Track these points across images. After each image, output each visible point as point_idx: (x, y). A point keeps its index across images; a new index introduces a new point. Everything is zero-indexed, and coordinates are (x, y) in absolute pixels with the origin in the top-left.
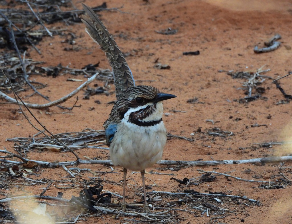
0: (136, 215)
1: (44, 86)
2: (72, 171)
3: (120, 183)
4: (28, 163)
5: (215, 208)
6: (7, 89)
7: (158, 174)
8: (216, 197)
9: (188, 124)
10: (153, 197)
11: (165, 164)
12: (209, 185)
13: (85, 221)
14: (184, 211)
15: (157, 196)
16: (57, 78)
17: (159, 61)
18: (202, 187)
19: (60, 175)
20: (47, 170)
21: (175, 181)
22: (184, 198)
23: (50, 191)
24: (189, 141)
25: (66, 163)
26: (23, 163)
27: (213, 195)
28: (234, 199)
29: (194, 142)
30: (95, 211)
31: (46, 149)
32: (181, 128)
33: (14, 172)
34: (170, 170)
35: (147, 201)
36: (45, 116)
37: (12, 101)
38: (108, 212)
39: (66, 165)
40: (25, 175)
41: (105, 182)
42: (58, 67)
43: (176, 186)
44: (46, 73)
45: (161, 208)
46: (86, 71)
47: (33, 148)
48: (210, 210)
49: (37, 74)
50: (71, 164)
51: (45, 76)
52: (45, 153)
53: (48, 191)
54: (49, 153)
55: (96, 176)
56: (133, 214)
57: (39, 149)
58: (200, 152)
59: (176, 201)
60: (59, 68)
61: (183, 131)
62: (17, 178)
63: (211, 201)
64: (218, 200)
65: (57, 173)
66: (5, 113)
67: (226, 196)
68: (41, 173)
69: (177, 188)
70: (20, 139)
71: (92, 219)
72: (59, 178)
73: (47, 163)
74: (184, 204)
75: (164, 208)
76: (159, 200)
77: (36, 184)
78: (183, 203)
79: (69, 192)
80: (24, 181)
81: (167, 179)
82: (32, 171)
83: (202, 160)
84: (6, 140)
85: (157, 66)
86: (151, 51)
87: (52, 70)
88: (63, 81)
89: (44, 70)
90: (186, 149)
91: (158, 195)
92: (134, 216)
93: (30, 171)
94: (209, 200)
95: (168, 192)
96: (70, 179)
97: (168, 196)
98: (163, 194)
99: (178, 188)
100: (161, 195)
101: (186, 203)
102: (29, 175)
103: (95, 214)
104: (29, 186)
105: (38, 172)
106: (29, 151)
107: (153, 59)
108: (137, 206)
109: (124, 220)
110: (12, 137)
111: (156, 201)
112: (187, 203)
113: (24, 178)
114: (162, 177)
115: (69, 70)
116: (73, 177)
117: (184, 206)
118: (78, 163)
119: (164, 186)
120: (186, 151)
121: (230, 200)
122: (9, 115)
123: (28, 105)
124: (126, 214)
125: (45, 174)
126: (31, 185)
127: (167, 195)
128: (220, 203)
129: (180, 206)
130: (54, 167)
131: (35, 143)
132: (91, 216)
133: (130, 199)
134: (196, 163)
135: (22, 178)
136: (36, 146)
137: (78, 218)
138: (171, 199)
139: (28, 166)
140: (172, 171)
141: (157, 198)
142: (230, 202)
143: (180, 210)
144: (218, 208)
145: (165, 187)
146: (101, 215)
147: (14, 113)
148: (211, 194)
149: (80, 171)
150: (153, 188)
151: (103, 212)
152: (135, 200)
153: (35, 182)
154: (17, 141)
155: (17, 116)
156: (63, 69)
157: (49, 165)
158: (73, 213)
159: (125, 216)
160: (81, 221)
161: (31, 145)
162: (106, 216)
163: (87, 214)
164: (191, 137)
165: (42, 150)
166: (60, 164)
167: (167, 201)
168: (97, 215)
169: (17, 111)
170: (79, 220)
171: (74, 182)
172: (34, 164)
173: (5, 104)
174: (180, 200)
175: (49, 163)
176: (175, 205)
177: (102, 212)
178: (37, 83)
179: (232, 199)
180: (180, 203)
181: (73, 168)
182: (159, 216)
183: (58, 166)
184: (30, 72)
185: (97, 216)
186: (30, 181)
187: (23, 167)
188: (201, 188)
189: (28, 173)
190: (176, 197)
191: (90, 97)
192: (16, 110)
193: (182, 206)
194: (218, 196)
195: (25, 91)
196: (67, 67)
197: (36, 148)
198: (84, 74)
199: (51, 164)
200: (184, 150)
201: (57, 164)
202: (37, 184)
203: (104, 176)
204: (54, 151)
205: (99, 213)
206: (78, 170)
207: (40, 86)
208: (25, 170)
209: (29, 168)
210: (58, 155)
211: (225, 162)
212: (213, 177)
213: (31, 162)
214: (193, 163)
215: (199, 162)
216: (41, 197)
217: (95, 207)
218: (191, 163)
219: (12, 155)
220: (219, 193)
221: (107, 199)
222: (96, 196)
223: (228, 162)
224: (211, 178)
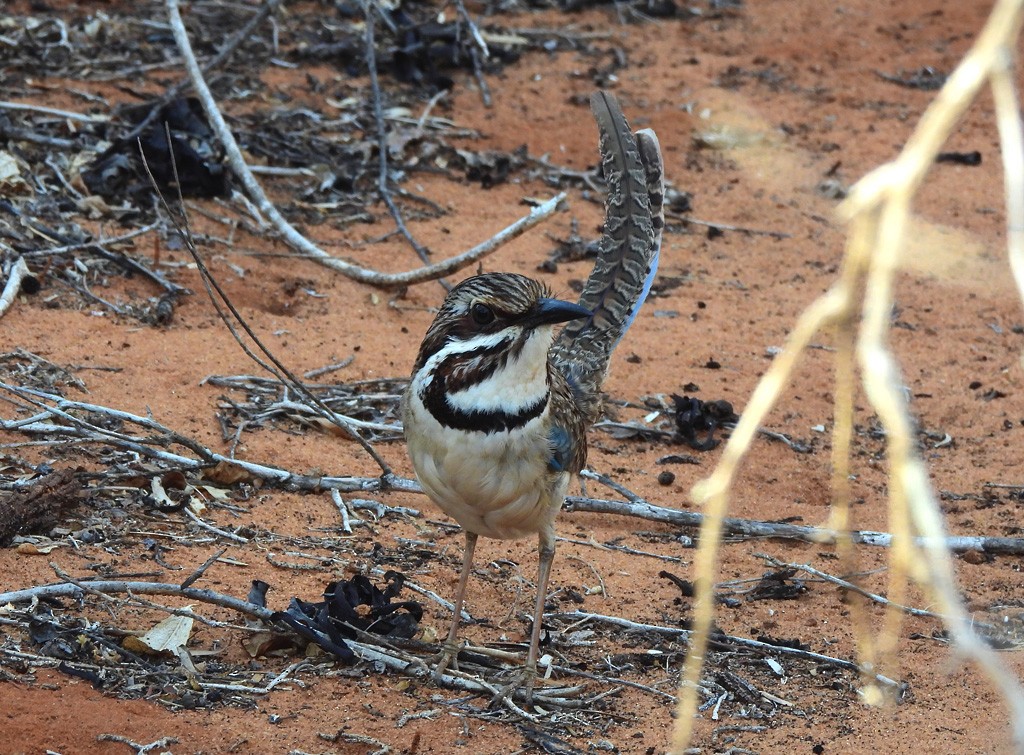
0: (478, 686)
1: (440, 213)
2: (356, 509)
3: (485, 571)
4: (219, 469)
5: (750, 692)
6: (316, 210)
7: (632, 553)
8: (772, 655)
9: (822, 391)
10: (569, 632)
11: (671, 522)
12: (772, 612)
13: (303, 689)
14: (647, 692)
15: (585, 629)
16: (493, 192)
17: (841, 171)
18: (750, 614)
19: (311, 520)
20: (278, 497)
21: (670, 584)
22: (671, 646)
23: (244, 570)
24: (797, 450)
25: (344, 483)
26: (206, 467)
27: (768, 648)
28: (827, 669)
29: (811, 457)
30: (347, 660)
31: (316, 423)
32: (796, 402)
33: (167, 492)
34: (680, 542)
35: (541, 643)
36: (384, 314)
37: (307, 252)
38: (390, 667)
39: (346, 487)
40: (197, 504)
41: (440, 561)
42: (515, 154)
43: (664, 603)
44: (467, 169)
45: (573, 671)
46: (592, 179)
47: (282, 416)
48: (732, 698)
49: (438, 172)
50: (361, 486)
51: (459, 180)
52: (310, 439)
53: (241, 570)
54: (320, 441)
55: (425, 536)
56: (469, 684)
57: (297, 422)
58: (808, 493)
59: (636, 655)
60: (515, 160)
61: (795, 414)
62: (165, 516)
63: (753, 668)
64: (776, 667)
65: (303, 511)
66: (259, 290)
67: (809, 658)
68: (251, 507)
69: (667, 607)
70: (254, 381)
71: (329, 685)
72: (302, 531)
73: (285, 475)
74: (660, 668)
75: (587, 672)
76: (583, 642)
77: (212, 544)
78: (657, 662)
79: (307, 581)
80: (183, 527)
81: (650, 574)
82: (227, 494)
83: (800, 519)
84: (203, 382)
85: (825, 188)
86: (834, 137)
87: (491, 163)
88: (508, 202)
89: (463, 159)
90: (770, 478)
91: (591, 625)
92: (472, 691)
93: (219, 494)
94: (746, 664)
95: (623, 621)
96: (334, 536)
97: (621, 633)
98: (610, 625)
99: (669, 610)
100: (598, 625)
101: (665, 666)
102: (212, 505)
103: (345, 671)
104: (187, 545)
105: (247, 500)
106: (265, 424)
107: (829, 160)
108: (493, 657)
109: (433, 702)
110: (231, 373)
111: (572, 647)
112: (671, 664)
113: (189, 516)
114: (639, 564)
115: (546, 168)
116: (347, 533)
117: (658, 673)
118: (385, 486)
119: (627, 596)
120: (770, 482)
121: (813, 672)
122: (273, 298)
123: (349, 269)
124: (448, 679)
125: (264, 511)
126: (198, 544)
127: (619, 629)
128: (778, 677)
129: (643, 671)
130: (306, 490)
131: (287, 403)
132: (331, 673)
133: (489, 631)
134: (771, 529)
135: (183, 514)
136: (293, 411)
137: (284, 675)
138: (625, 646)
139: (219, 479)
140: (684, 547)
141: (578, 638)
142: (812, 676)
143: (634, 687)
144: (761, 696)
145: (627, 602)
146: (365, 673)
147: (290, 293)
148: (761, 643)
149: (381, 512)
150: (588, 600)
151: (374, 665)
152: (503, 637)
153: (215, 535)
154: (242, 388)
155: (297, 303)
156: (526, 165)
157: (288, 481)
158: (277, 657)
159: (443, 685)
160: (290, 688)
161: (276, 406)
162: (380, 680)
163: (321, 666)
164: (810, 437)
165: (305, 427)
166: (325, 481)
167: (608, 650)
168: (351, 674)
169: (304, 285)
170: (286, 684)
171: (338, 550)
172: (240, 474)
173: (282, 259)
174: (652, 652)
175: (291, 477)
176: (629, 668)
177: (370, 664)
178: (422, 201)
179: (820, 670)
180: (645, 663)
181: (362, 502)
182: (549, 702)
183: (317, 490)
184: (414, 161)
185: (348, 677)
186: (203, 528)
187: (203, 479)
188: (744, 617)
189: (213, 499)
190: (646, 640)
191: (561, 267)
192: (298, 283)
193: (650, 672)
194: (783, 652)
195: (370, 221)
196: (544, 159)
197: (290, 419)
198: (587, 187)
199: (297, 477)
200: (762, 478)
201: (315, 482)
202: (217, 542)
203: (450, 540)
204: (342, 433)
205: (360, 666)
206: (376, 511)
207: (428, 211)
208: (204, 491)
209: (220, 485)
210: (345, 449)
211: (866, 538)
212: (798, 586)
213: (231, 466)
214: (760, 527)
215: (780, 526)
216: (186, 590)
217: (351, 643)
218: (754, 529)
219: (166, 436)
220: (787, 644)
221: (404, 621)
222: (368, 608)
223: (876, 538)
224: (789, 587)
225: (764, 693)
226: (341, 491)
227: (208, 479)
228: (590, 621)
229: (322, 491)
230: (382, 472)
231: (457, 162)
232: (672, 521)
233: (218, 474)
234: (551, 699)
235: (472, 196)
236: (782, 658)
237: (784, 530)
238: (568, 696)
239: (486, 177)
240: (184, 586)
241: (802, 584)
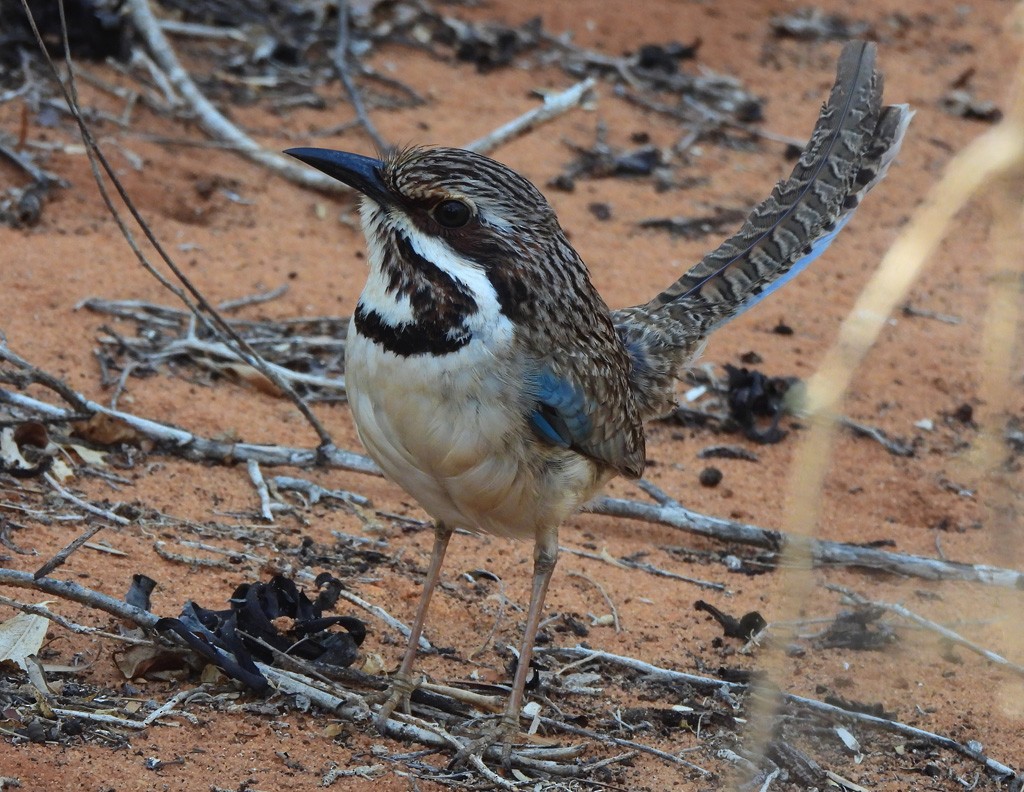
0: (436, 738)
1: (416, 102)
2: (280, 490)
3: (454, 585)
4: (94, 423)
5: (811, 771)
6: (244, 87)
7: (658, 574)
8: (845, 723)
9: (931, 375)
10: (565, 673)
11: (714, 535)
12: (847, 666)
13: (194, 727)
14: (668, 761)
15: (588, 671)
16: (492, 78)
17: (975, 81)
18: (817, 667)
19: (217, 500)
20: (173, 466)
21: (709, 619)
22: (705, 701)
23: (122, 562)
24: (893, 452)
25: (266, 453)
26: (78, 419)
27: (838, 714)
28: (920, 747)
29: (912, 462)
30: (259, 690)
31: (232, 372)
32: (895, 387)
33: (21, 450)
34: (725, 564)
35: (528, 686)
36: (333, 232)
37: (230, 141)
38: (317, 706)
39: (267, 459)
40: (62, 469)
41: (393, 567)
42: (526, 27)
43: (699, 644)
44: (457, 47)
45: (568, 726)
46: (631, 69)
47: (184, 359)
48: (786, 777)
49: (417, 47)
50: (289, 459)
51: (445, 59)
52: (221, 391)
53: (117, 561)
54: (236, 395)
55: (374, 532)
56: (425, 735)
57: (205, 369)
58: (905, 510)
59: (657, 711)
60: (525, 37)
61: (892, 402)
62: (17, 481)
63: (816, 739)
64: (849, 739)
65: (207, 487)
66: (162, 188)
67: (895, 730)
68: (136, 477)
69: (703, 650)
70: (148, 310)
71: (231, 723)
72: (205, 515)
73: (185, 437)
74: (688, 731)
75: (587, 730)
76: (585, 689)
77: (80, 523)
78: (684, 723)
79: (207, 582)
80: (40, 498)
81: (681, 603)
82: (104, 459)
83: (892, 544)
84: (79, 305)
85: (950, 103)
86: (968, 34)
87: (491, 39)
88: (512, 94)
89: (452, 32)
90: (853, 487)
91: (596, 667)
92: (428, 744)
93: (93, 457)
94: (808, 733)
95: (642, 664)
96: (249, 524)
97: (638, 680)
98: (622, 668)
99: (705, 654)
100: (606, 668)
101: (695, 728)
102: (83, 471)
103: (254, 706)
104: (46, 523)
105: (132, 468)
106: (161, 369)
107: (957, 66)
108: (459, 700)
109: (373, 755)
110: (117, 296)
111: (569, 694)
112: (704, 726)
113: (49, 485)
114: (668, 589)
115: (565, 50)
116: (266, 521)
117: (685, 738)
118: (322, 462)
119: (648, 631)
120: (853, 492)
121: (900, 749)
122: (180, 201)
123: (288, 169)
124: (395, 725)
125: (154, 483)
126: (60, 523)
127: (634, 675)
128: (851, 753)
129: (664, 733)
130: (213, 460)
131: (193, 341)
132: (234, 707)
133: (456, 665)
134: (852, 555)
135: (42, 481)
136: (200, 353)
137: (169, 705)
138: (641, 698)
139: (94, 436)
140: (731, 571)
141: (579, 682)
142: (897, 755)
143: (652, 753)
144: (826, 777)
145: (648, 639)
146: (281, 710)
147: (204, 194)
148: (830, 706)
149: (315, 497)
150: (594, 632)
151: (294, 700)
152: (475, 674)
153: (79, 510)
154: (131, 317)
155: (213, 210)
156: (541, 44)
157: (189, 446)
158: (161, 680)
159: (388, 734)
160: (176, 724)
161: (177, 346)
162: (302, 720)
163: (222, 697)
164: (911, 436)
165: (216, 376)
166: (240, 449)
167: (618, 702)
168: (263, 710)
169: (224, 186)
170: (171, 718)
171: (253, 543)
172: (123, 433)
173: (197, 150)
174: (678, 708)
175: (194, 440)
176: (646, 728)
177: (288, 701)
178: (393, 84)
179: (909, 748)
180: (669, 723)
181: (289, 481)
182: (533, 766)
183: (228, 460)
184: (384, 29)
185: (258, 714)
186: (68, 501)
187: (72, 435)
188: (808, 671)
189: (84, 464)
190: (671, 691)
191: (581, 185)
192: (216, 183)
193: (674, 735)
194: (860, 721)
195: (320, 106)
196: (564, 38)
197: (195, 363)
198: (621, 80)
199: (202, 442)
200: (842, 486)
201: (226, 450)
202: (87, 522)
203: (407, 540)
204: (267, 388)
205: (276, 700)
206: (307, 494)
207: (401, 97)
208: (72, 451)
209: (94, 446)
210: (269, 409)
211: (982, 575)
212: (885, 633)
213: (112, 419)
214: (837, 551)
215: (863, 551)
216: (41, 581)
217: (265, 669)
218: (828, 553)
219: (25, 373)
220: (867, 710)
221: (339, 643)
222: (291, 622)
223: (996, 576)
224: (871, 634)
225: (831, 774)
226: (262, 464)
227: (79, 436)
228: (596, 661)
229: (235, 462)
230: (318, 443)
231: (445, 36)
232: (716, 535)
233: (92, 430)
234: (536, 762)
235: (463, 81)
236: (859, 728)
237: (869, 557)
238: (560, 760)
239: (482, 57)
240: (39, 575)
241: (890, 630)
